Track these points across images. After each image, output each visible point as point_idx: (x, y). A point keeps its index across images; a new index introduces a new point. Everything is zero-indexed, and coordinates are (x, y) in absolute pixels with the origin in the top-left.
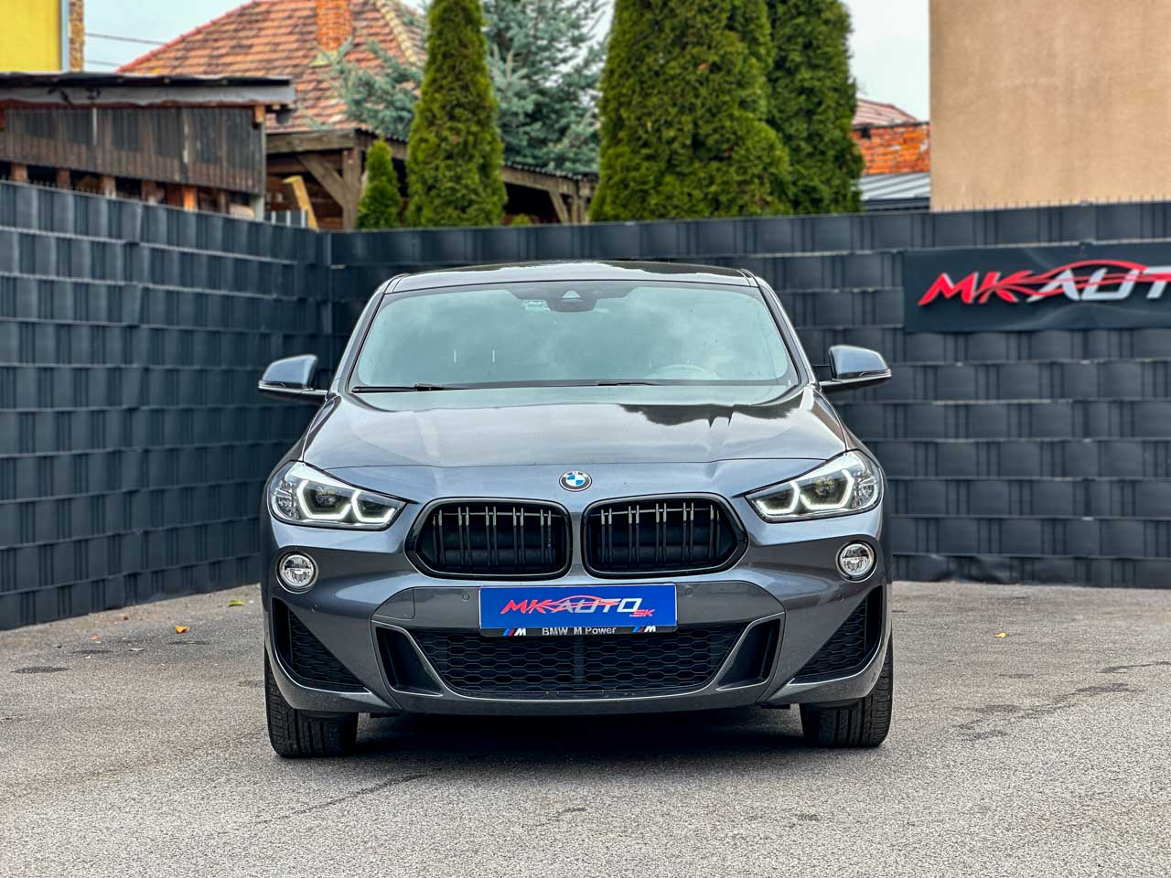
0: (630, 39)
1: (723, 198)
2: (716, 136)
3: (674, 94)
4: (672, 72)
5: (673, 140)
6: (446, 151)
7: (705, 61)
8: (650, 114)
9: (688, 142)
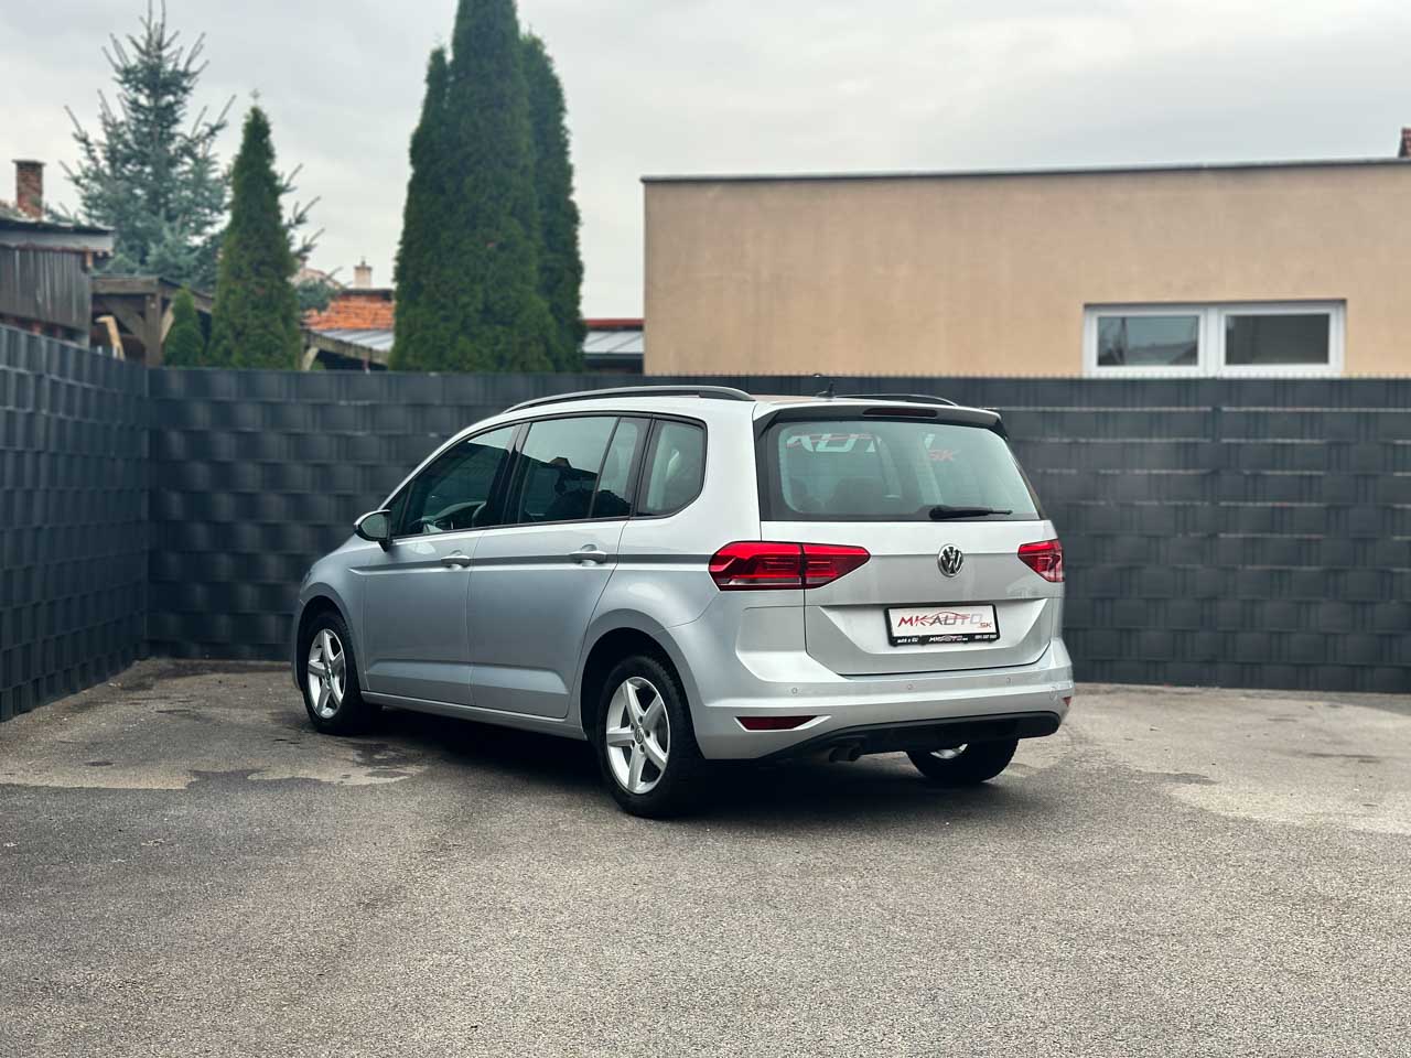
1: (509, 356)
2: (503, 304)
3: (468, 266)
4: (466, 248)
6: (253, 302)
7: (492, 241)
9: (480, 307)
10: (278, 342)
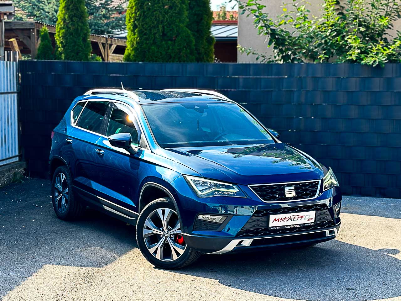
2: (171, 32)
3: (156, 16)
4: (155, 8)
5: (155, 34)
6: (69, 32)
7: (167, 5)
8: (146, 24)
9: (161, 34)
10: (80, 49)
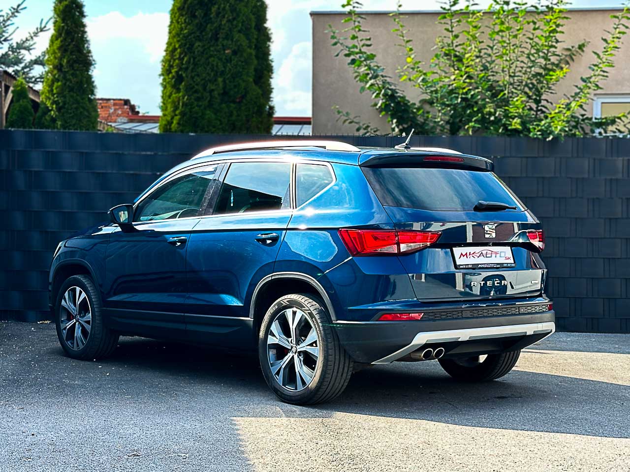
0: (186, 33)
1: (238, 124)
2: (235, 90)
3: (213, 65)
4: (212, 53)
5: (213, 90)
6: (69, 86)
7: (229, 48)
8: (198, 75)
9: (222, 92)
